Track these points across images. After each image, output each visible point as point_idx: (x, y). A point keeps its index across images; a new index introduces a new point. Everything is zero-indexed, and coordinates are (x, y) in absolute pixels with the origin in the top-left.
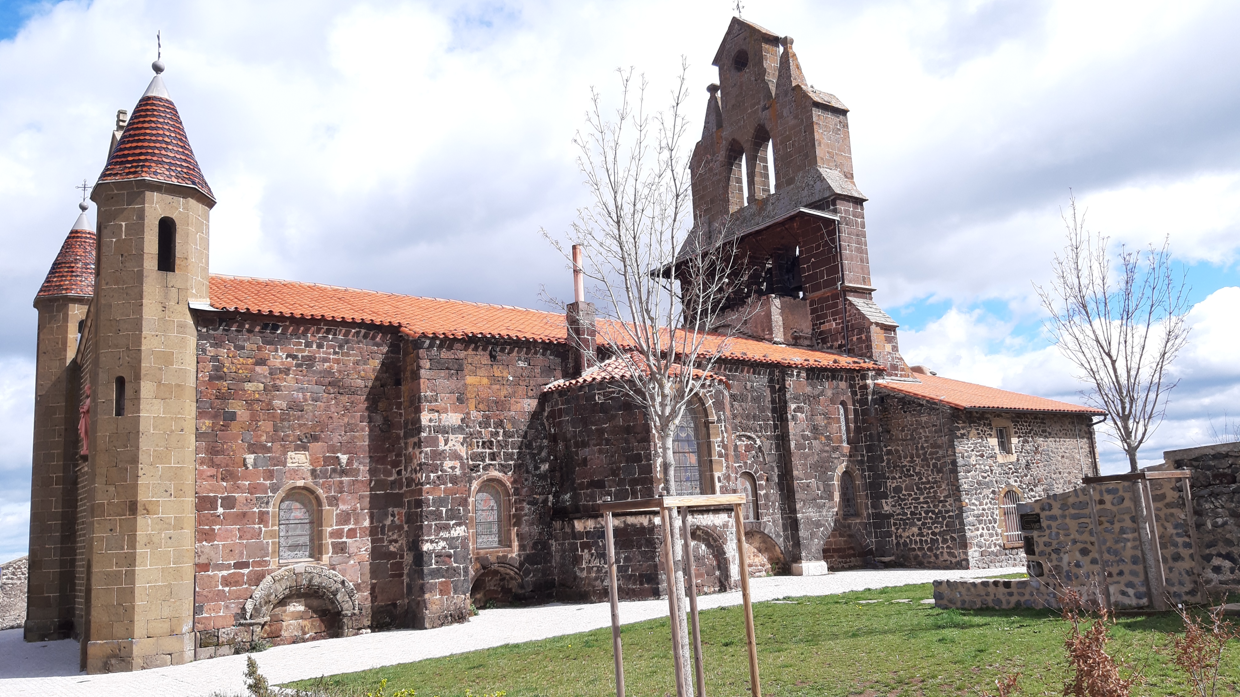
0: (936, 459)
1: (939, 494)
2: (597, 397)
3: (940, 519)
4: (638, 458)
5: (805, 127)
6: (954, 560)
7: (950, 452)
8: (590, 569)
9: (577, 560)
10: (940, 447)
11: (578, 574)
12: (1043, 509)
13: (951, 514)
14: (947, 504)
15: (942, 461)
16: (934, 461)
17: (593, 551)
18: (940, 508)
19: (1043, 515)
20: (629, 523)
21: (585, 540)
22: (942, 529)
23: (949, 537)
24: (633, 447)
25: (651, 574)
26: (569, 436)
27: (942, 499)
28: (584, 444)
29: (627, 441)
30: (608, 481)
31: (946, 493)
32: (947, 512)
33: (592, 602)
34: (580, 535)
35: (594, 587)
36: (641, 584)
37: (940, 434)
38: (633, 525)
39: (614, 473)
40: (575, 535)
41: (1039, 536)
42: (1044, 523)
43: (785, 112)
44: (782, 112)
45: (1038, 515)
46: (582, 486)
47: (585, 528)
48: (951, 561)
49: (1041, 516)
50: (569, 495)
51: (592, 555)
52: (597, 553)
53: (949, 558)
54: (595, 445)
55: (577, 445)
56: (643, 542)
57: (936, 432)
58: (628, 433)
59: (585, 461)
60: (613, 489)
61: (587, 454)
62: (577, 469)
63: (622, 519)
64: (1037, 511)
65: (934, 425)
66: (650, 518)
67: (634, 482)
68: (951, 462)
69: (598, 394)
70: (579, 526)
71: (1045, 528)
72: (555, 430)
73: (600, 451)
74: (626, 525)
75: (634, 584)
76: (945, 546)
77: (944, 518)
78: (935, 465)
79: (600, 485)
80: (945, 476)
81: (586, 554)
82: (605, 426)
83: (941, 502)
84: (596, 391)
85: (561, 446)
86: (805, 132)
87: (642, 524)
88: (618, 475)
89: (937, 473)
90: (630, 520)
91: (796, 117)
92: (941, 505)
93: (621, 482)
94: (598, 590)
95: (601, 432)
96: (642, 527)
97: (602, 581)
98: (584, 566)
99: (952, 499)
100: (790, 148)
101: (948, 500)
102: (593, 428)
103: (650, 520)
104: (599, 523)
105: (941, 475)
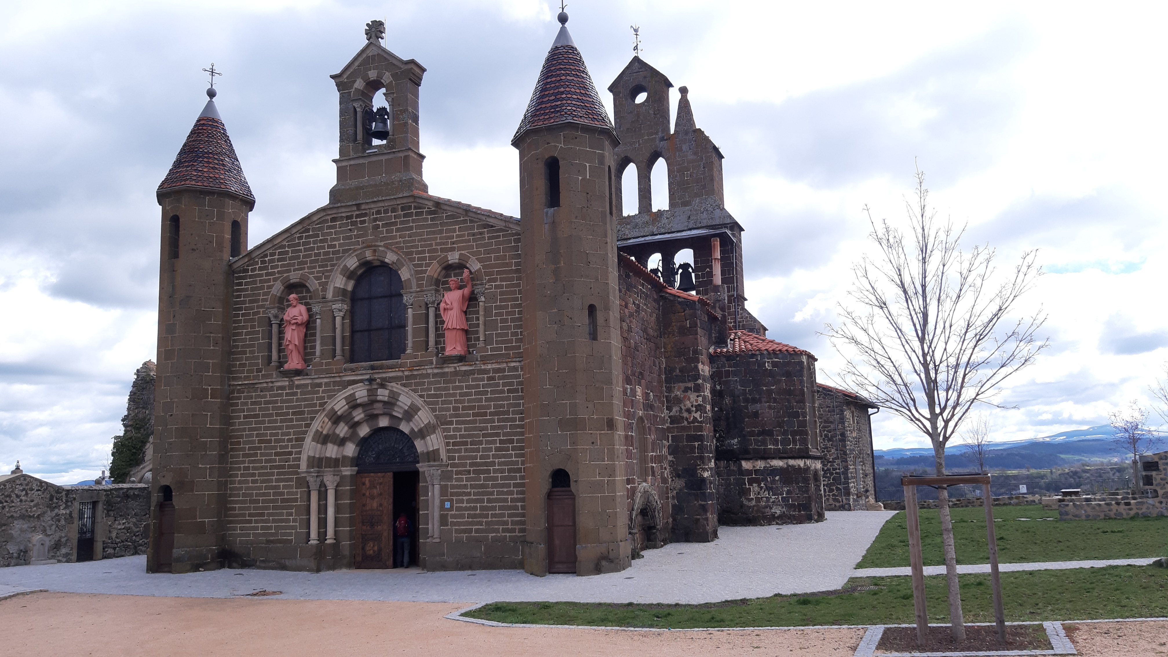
0: (829, 431)
1: (828, 457)
2: (766, 364)
3: (828, 475)
4: (796, 415)
5: (704, 163)
6: (838, 504)
7: (840, 427)
8: (758, 500)
9: (745, 492)
10: (831, 422)
11: (745, 502)
12: (1161, 459)
13: (838, 471)
14: (835, 464)
15: (832, 433)
16: (826, 432)
17: (762, 485)
18: (828, 466)
19: (1160, 462)
20: (790, 464)
21: (754, 476)
22: (829, 482)
23: (834, 488)
24: (793, 406)
25: (806, 504)
26: (737, 393)
27: (831, 460)
28: (755, 401)
29: (789, 401)
30: (776, 431)
31: (835, 456)
32: (834, 469)
33: (761, 525)
34: (749, 472)
35: (763, 513)
36: (800, 511)
37: (833, 413)
38: (793, 466)
39: (780, 425)
40: (742, 472)
41: (1157, 475)
42: (1161, 467)
43: (684, 147)
44: (681, 147)
45: (1157, 462)
46: (752, 433)
47: (754, 467)
48: (835, 505)
49: (1159, 463)
50: (736, 440)
51: (761, 488)
52: (766, 487)
53: (834, 503)
54: (766, 402)
55: (746, 400)
56: (800, 479)
57: (829, 411)
58: (790, 395)
59: (756, 414)
60: (779, 438)
61: (759, 409)
62: (747, 420)
63: (785, 461)
64: (1156, 460)
65: (827, 407)
66: (805, 461)
67: (794, 433)
68: (840, 435)
69: (768, 362)
70: (746, 465)
71: (1162, 470)
72: (721, 387)
73: (770, 407)
74: (789, 466)
75: (794, 511)
76: (831, 494)
77: (832, 474)
78: (826, 436)
79: (770, 433)
80: (835, 444)
81: (755, 487)
82: (773, 388)
83: (830, 462)
84: (766, 360)
85: (727, 400)
86: (704, 168)
87: (799, 465)
88: (783, 427)
89: (828, 441)
90: (792, 462)
91: (695, 154)
92: (829, 464)
93: (785, 433)
94: (768, 515)
95: (770, 392)
96: (800, 468)
97: (771, 508)
98: (752, 497)
99: (840, 461)
100: (687, 177)
101: (836, 461)
102: (764, 388)
103: (805, 463)
104: (769, 464)
105: (831, 443)
